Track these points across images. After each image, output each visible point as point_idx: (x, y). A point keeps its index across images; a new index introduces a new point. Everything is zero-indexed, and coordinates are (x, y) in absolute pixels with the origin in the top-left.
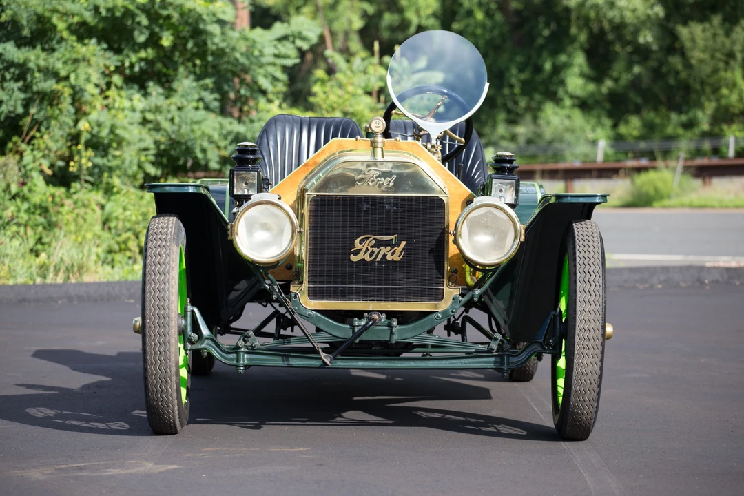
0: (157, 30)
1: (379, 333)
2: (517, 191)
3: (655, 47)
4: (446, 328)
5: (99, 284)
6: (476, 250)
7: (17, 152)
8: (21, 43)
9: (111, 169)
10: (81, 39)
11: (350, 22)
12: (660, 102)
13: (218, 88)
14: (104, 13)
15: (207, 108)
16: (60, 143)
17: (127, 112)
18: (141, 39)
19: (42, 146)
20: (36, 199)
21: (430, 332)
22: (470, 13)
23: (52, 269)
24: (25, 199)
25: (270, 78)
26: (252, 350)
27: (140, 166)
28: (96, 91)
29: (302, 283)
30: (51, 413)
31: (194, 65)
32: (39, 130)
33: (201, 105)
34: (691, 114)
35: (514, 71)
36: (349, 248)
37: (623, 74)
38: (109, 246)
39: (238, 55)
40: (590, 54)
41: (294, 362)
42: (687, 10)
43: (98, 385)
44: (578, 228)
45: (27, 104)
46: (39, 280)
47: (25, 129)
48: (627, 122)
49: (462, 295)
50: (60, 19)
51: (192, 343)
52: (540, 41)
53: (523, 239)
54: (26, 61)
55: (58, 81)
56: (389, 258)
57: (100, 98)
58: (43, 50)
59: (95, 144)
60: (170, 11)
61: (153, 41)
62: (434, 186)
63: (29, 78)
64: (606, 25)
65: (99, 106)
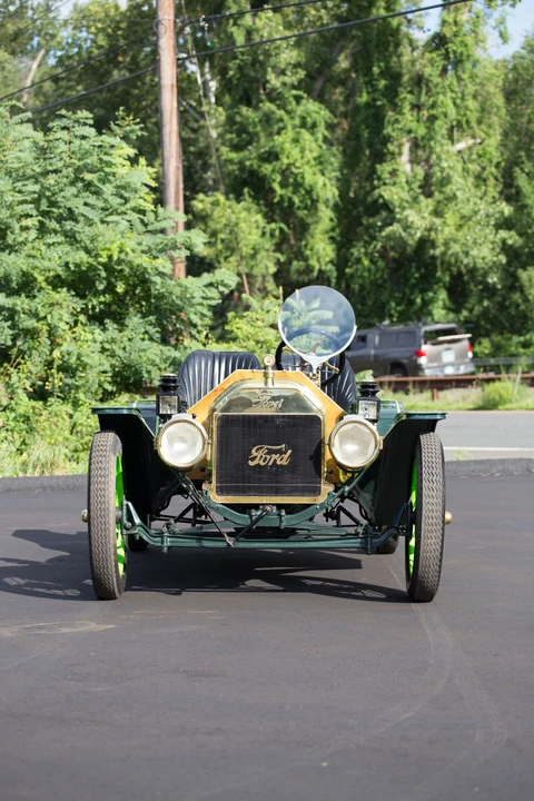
0: (113, 280)
1: (272, 521)
2: (378, 410)
3: (499, 287)
4: (325, 515)
5: (66, 477)
6: (346, 457)
7: (7, 375)
8: (12, 293)
9: (77, 388)
10: (55, 288)
11: (267, 268)
12: (504, 328)
13: (159, 323)
14: (72, 268)
15: (151, 339)
16: (39, 368)
17: (90, 343)
18: (101, 287)
19: (26, 370)
20: (21, 410)
21: (311, 519)
22: (359, 261)
23: (31, 465)
24: (13, 410)
25: (199, 315)
26: (173, 535)
27: (100, 385)
28: (67, 327)
29: (211, 483)
30: (22, 582)
31: (142, 306)
32: (23, 358)
33: (146, 337)
34: (528, 337)
35: (393, 304)
36: (247, 455)
37: (477, 307)
38: (76, 447)
39: (174, 298)
40: (451, 291)
41: (207, 544)
42: (524, 258)
43: (59, 559)
44: (424, 438)
45: (14, 339)
46: (21, 475)
47: (13, 357)
48: (480, 343)
49: (336, 491)
50: (40, 273)
51: (127, 529)
52: (413, 281)
53: (381, 447)
54: (15, 305)
55: (38, 320)
56: (279, 463)
57: (69, 332)
58: (27, 297)
59: (65, 369)
60: (123, 267)
61: (110, 289)
62: (313, 407)
63: (16, 318)
64: (463, 270)
65: (68, 339)
